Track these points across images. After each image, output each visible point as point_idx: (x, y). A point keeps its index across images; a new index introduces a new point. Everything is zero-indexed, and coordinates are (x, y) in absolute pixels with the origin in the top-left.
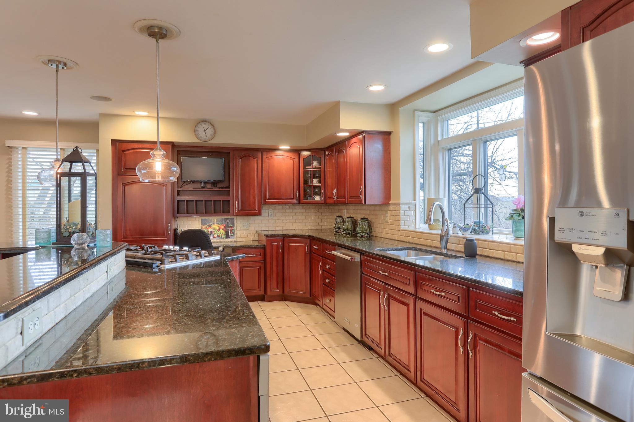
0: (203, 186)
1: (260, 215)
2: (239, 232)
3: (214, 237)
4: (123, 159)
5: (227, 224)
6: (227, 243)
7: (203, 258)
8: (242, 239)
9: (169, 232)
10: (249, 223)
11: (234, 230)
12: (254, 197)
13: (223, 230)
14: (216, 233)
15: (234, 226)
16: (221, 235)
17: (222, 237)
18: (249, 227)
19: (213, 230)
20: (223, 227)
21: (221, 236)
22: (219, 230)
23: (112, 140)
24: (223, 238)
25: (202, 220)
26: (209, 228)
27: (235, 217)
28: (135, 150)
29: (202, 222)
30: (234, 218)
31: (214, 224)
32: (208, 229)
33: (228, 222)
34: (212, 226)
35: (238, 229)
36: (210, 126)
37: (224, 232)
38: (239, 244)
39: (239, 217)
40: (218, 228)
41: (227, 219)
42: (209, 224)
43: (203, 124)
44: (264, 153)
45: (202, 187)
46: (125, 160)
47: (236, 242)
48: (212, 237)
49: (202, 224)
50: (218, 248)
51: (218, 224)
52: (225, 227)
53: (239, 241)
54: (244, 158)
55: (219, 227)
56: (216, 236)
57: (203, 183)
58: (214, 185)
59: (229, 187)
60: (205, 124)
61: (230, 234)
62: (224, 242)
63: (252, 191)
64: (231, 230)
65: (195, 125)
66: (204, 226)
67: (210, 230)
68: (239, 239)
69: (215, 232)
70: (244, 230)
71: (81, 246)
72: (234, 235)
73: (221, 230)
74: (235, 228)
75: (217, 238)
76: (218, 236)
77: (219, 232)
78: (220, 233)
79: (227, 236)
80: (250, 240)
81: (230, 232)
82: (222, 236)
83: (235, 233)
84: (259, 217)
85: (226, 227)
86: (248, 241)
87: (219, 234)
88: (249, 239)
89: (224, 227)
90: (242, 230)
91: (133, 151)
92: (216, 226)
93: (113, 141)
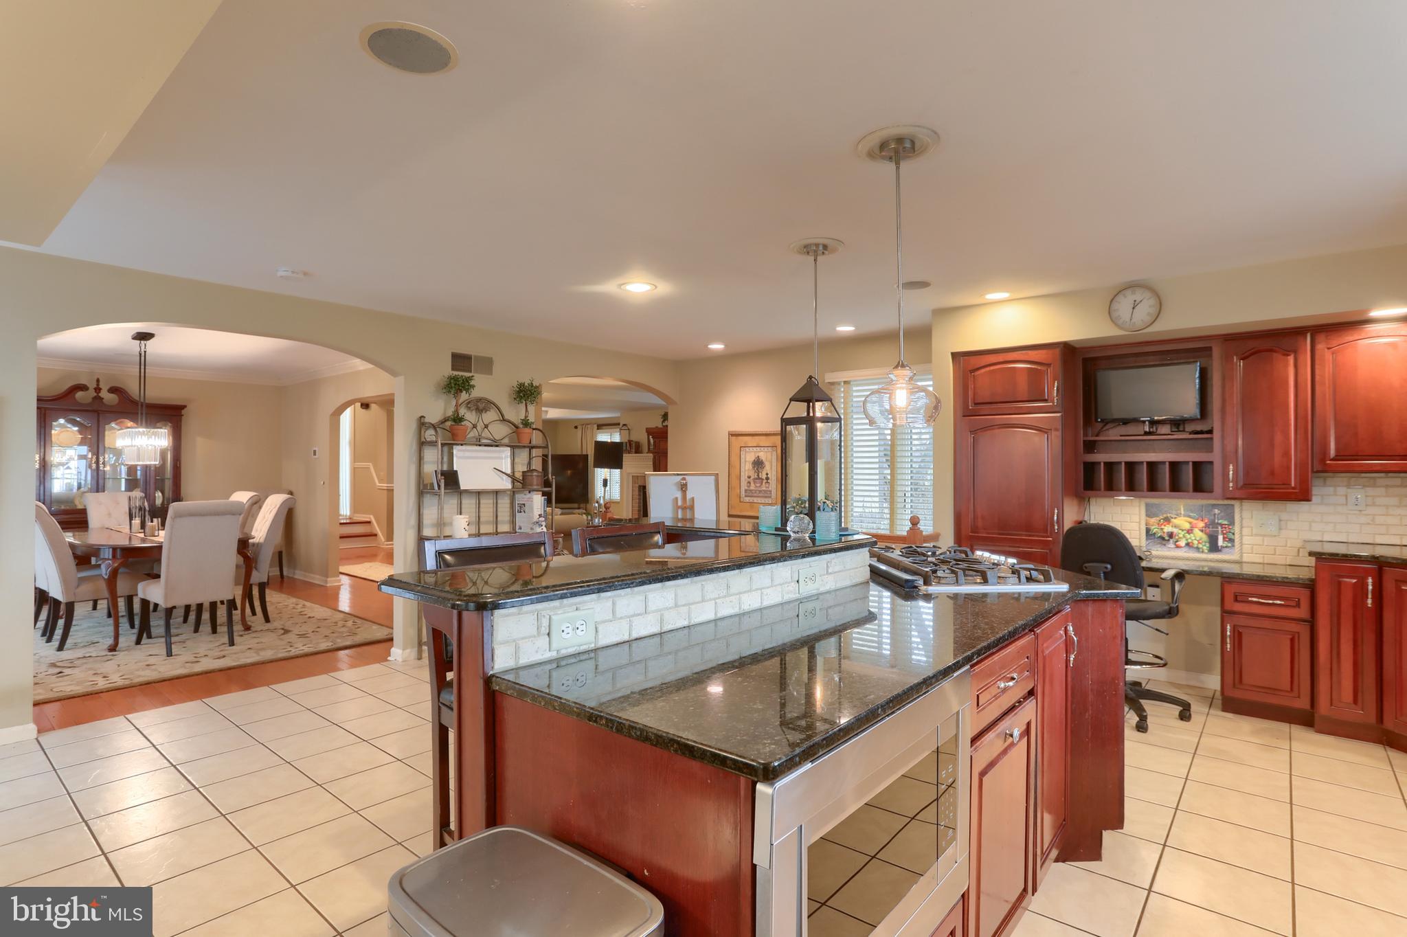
0: (1147, 430)
1: (1308, 499)
2: (1246, 540)
3: (1178, 547)
4: (971, 386)
5: (1212, 517)
6: (1212, 564)
7: (1024, 584)
8: (1258, 559)
9: (1056, 527)
10: (1280, 520)
11: (1234, 534)
12: (1286, 454)
13: (1202, 531)
14: (1184, 536)
15: (1232, 523)
16: (1196, 542)
17: (1198, 548)
18: (1280, 529)
19: (1175, 530)
20: (1201, 524)
21: (1196, 546)
22: (1189, 531)
23: (952, 354)
24: (1201, 550)
25: (1147, 505)
26: (1165, 526)
27: (1237, 504)
28: (992, 368)
29: (1147, 511)
30: (1233, 505)
31: (1177, 515)
32: (1163, 527)
33: (1215, 514)
34: (1172, 520)
35: (1245, 531)
36: (1147, 294)
37: (1205, 537)
38: (1248, 570)
39: (1247, 505)
40: (1187, 526)
41: (1214, 506)
42: (1165, 516)
43: (1128, 292)
44: (1321, 338)
45: (1146, 433)
46: (974, 387)
47: (1240, 563)
48: (1173, 546)
49: (1147, 515)
50: (1163, 570)
51: (1190, 517)
52: (1207, 526)
53: (1248, 563)
54: (1253, 357)
55: (1190, 523)
56: (1182, 543)
57: (1147, 423)
58: (1178, 429)
59: (1210, 432)
60: (1134, 293)
61: (1220, 542)
62: (1205, 560)
63: (1278, 438)
64: (1224, 534)
65: (1110, 299)
66: (1153, 520)
67: (1168, 529)
68: (1246, 558)
69: (1181, 536)
70: (1264, 536)
71: (800, 535)
72: (1233, 546)
73: (1196, 531)
74: (1237, 529)
75: (1184, 549)
76: (1188, 544)
77: (1192, 535)
78: (1193, 538)
79: (1214, 548)
80: (1284, 563)
81: (1220, 538)
82: (1200, 546)
83: (1236, 541)
84: (1304, 506)
85: (1213, 524)
86: (1276, 564)
87: (1190, 541)
88: (1279, 560)
89: (1206, 523)
90: (1256, 535)
91: (988, 369)
92: (1183, 522)
93: (954, 355)
